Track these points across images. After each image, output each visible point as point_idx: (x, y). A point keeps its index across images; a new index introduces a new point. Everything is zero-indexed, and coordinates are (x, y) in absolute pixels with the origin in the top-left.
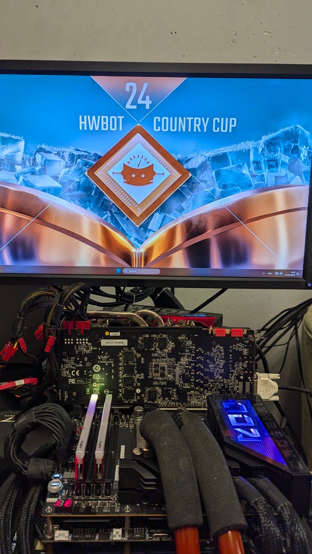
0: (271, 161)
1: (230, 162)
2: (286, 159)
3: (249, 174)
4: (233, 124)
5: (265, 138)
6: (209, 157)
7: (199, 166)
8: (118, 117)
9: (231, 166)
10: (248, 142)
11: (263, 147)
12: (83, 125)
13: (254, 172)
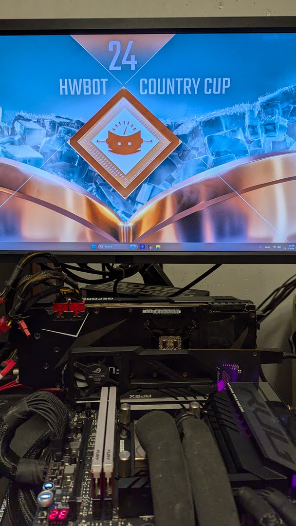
0: (268, 124)
1: (224, 126)
2: (284, 122)
3: (244, 140)
4: (226, 84)
5: (262, 100)
6: (200, 122)
7: (190, 132)
8: (101, 80)
9: (225, 131)
10: (243, 105)
11: (259, 109)
12: (64, 89)
13: (250, 138)
